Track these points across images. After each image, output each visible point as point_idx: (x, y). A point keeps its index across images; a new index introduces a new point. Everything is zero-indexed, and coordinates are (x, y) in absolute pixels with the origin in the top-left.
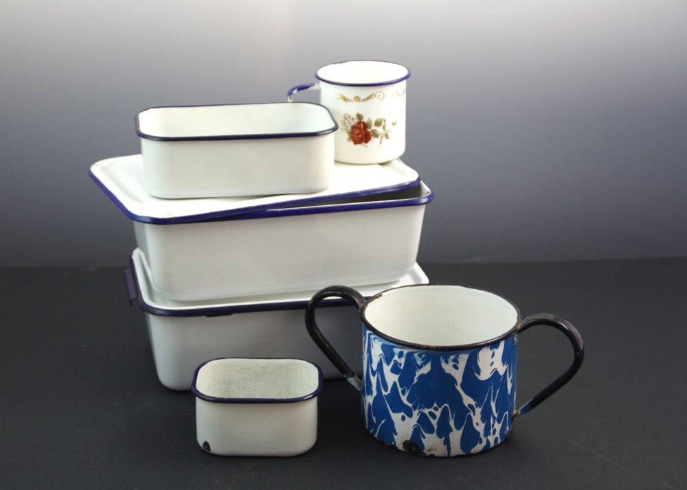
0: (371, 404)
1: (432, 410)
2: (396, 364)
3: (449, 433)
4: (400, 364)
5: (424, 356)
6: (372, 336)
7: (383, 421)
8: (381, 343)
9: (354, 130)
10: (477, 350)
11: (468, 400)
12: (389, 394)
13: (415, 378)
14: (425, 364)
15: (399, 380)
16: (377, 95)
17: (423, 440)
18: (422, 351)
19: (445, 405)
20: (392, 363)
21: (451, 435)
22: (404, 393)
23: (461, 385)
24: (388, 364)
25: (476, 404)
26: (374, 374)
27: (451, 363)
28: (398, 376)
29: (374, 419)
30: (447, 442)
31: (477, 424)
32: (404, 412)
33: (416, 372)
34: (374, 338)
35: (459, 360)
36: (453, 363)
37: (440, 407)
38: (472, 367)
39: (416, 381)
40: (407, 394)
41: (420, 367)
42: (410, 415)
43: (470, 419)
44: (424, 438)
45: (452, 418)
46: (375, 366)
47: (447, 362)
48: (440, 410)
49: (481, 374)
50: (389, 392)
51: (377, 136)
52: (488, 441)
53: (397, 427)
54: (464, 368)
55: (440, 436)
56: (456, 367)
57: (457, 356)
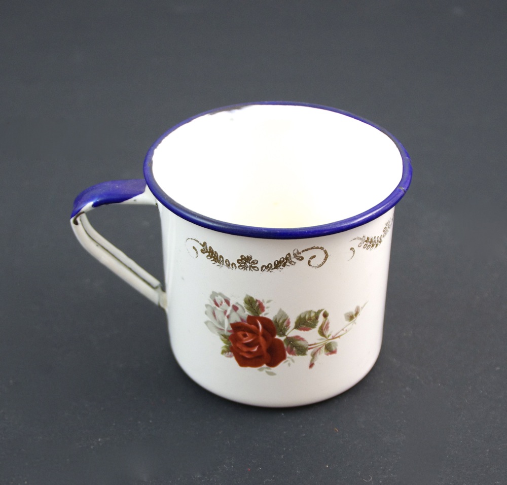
9: (240, 334)
16: (307, 256)
51: (302, 351)
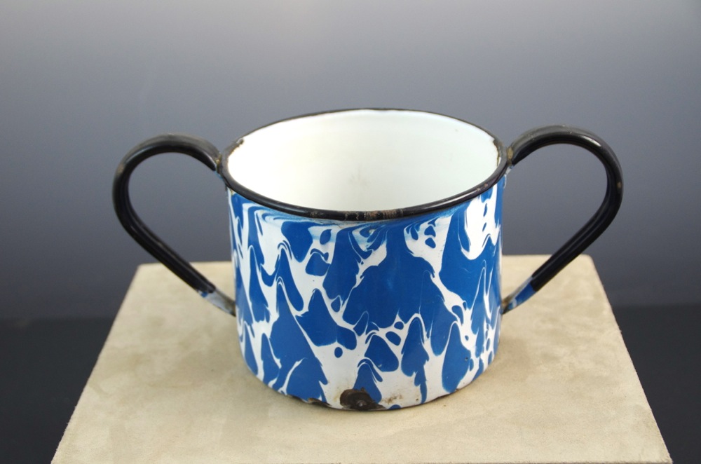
0: (268, 336)
1: (392, 329)
2: (317, 255)
3: (424, 363)
4: (326, 256)
5: (372, 232)
6: (259, 213)
7: (297, 364)
8: (280, 222)
10: (463, 206)
11: (451, 300)
12: (306, 314)
13: (358, 277)
14: (375, 247)
15: (325, 285)
17: (378, 384)
18: (367, 224)
19: (416, 315)
20: (308, 256)
21: (427, 367)
22: (336, 307)
23: (441, 274)
24: (300, 258)
25: (464, 304)
26: (268, 280)
27: (423, 238)
28: (322, 278)
29: (278, 361)
30: (421, 381)
31: (467, 338)
32: (340, 342)
33: (359, 265)
34: (264, 216)
35: (435, 229)
36: (427, 237)
37: (406, 322)
38: (457, 237)
39: (359, 281)
40: (343, 308)
41: (366, 255)
42: (351, 345)
43: (456, 331)
44: (380, 379)
45: (428, 336)
46: (270, 267)
47: (415, 237)
48: (407, 326)
49: (471, 248)
50: (306, 309)
52: (481, 361)
53: (326, 369)
54: (444, 243)
55: (407, 372)
56: (431, 243)
57: (433, 223)
